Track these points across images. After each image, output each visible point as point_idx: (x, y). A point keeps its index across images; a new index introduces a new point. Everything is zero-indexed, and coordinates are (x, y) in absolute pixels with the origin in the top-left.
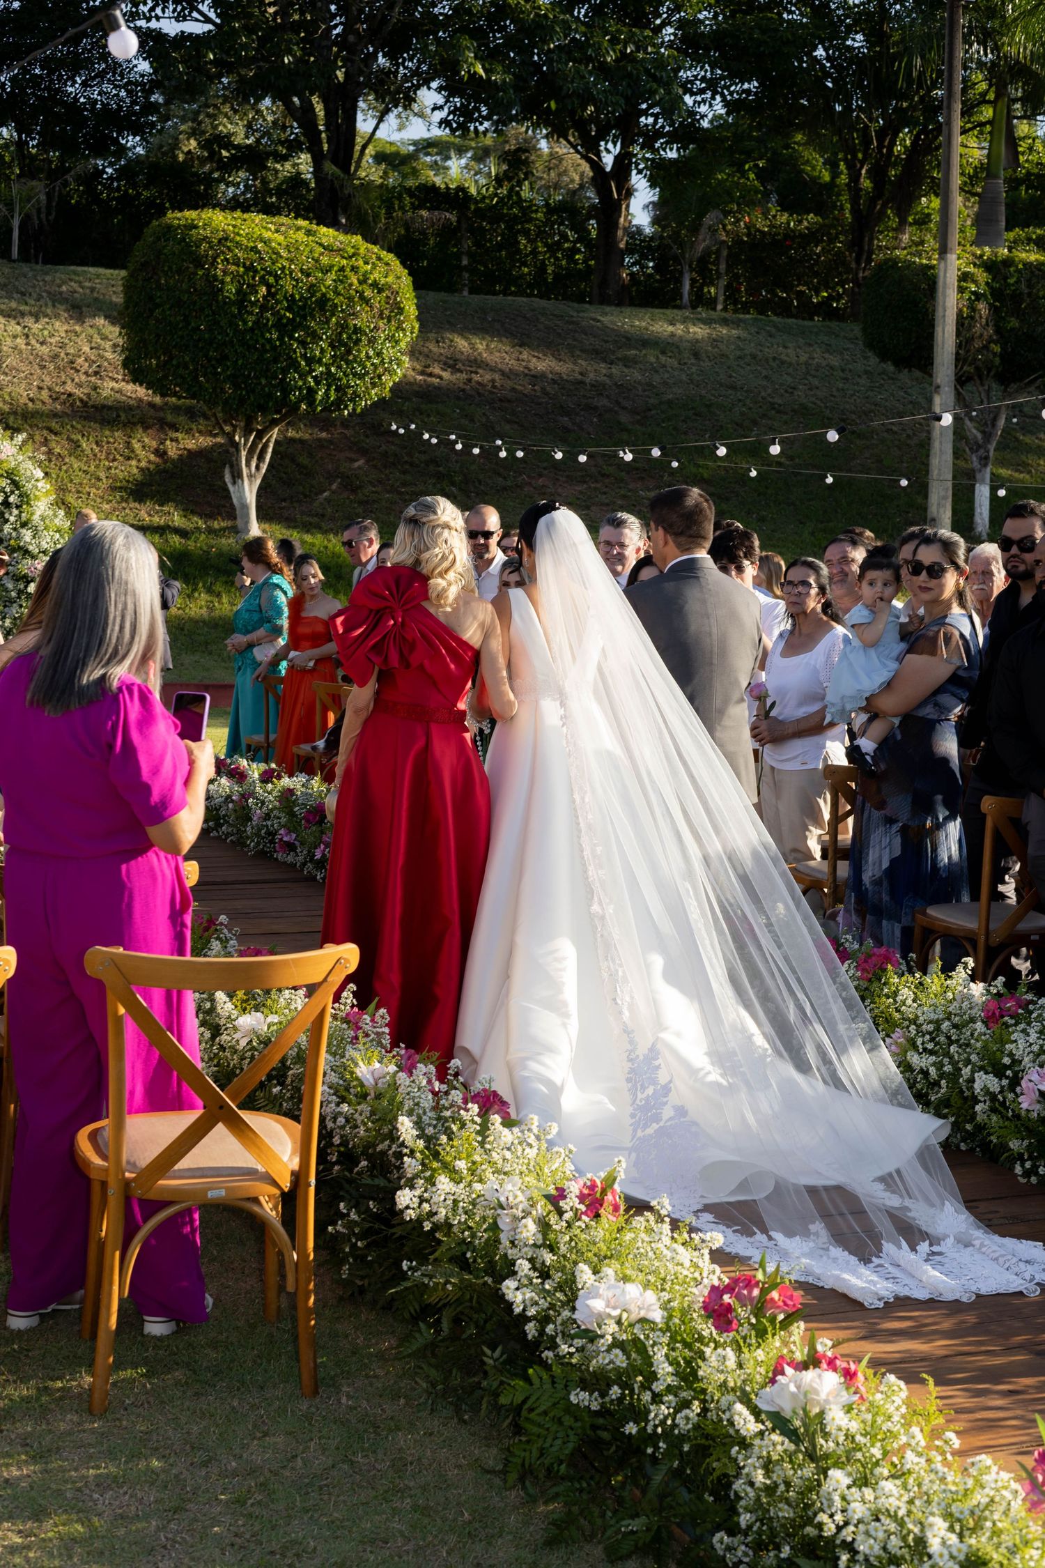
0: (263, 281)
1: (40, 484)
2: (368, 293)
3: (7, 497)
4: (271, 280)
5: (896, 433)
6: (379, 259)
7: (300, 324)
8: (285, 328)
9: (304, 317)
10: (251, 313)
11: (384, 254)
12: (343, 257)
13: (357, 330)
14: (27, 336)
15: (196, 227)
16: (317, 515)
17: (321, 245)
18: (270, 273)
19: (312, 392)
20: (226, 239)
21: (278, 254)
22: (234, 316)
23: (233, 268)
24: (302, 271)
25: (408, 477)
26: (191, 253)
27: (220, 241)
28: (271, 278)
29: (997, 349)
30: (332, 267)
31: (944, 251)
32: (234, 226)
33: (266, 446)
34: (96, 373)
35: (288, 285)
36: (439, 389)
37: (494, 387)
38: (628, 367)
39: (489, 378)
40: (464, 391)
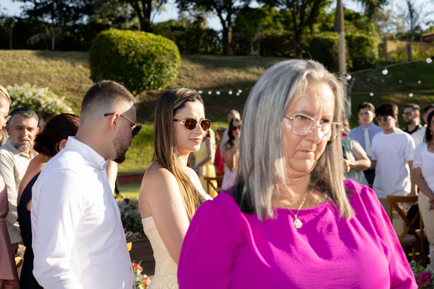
0: (133, 50)
2: (165, 52)
6: (168, 42)
7: (145, 63)
8: (141, 64)
9: (146, 60)
10: (130, 60)
12: (157, 42)
13: (163, 63)
15: (112, 35)
18: (135, 48)
19: (150, 83)
21: (137, 41)
22: (125, 61)
24: (145, 46)
26: (110, 42)
27: (119, 38)
29: (351, 62)
30: (154, 45)
31: (340, 31)
35: (141, 51)
36: (184, 82)
37: (200, 81)
38: (239, 74)
39: (198, 78)
40: (191, 82)
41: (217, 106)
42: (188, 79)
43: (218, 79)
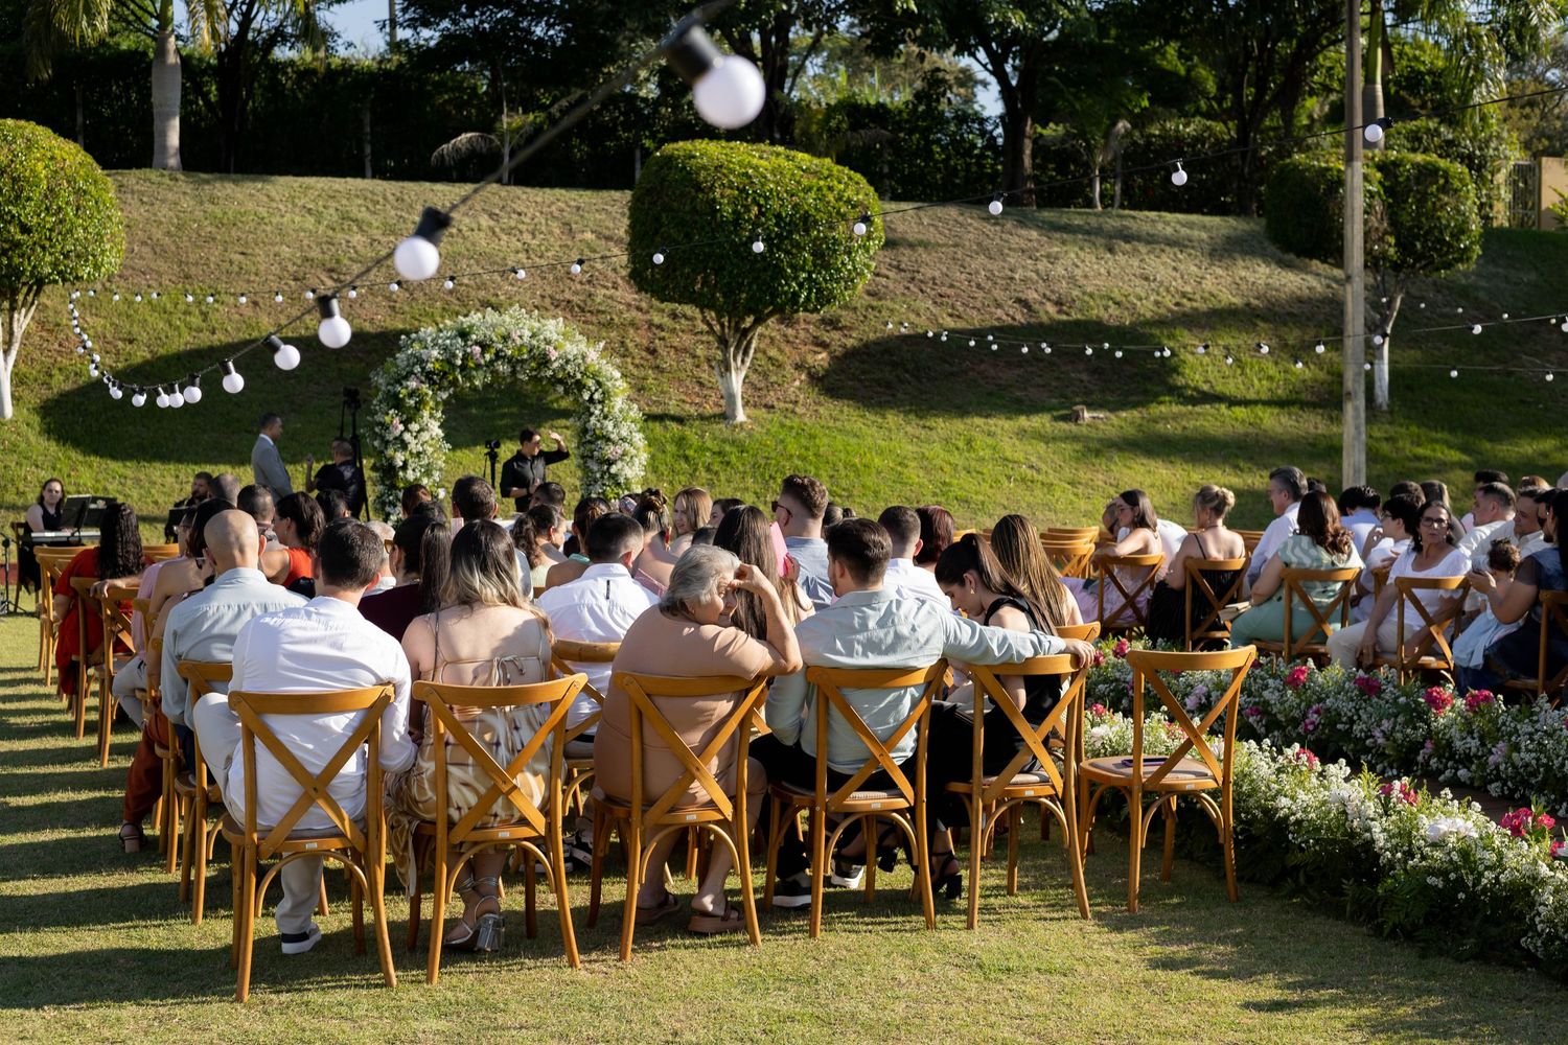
0: (755, 202)
1: (618, 384)
2: (843, 209)
3: (592, 394)
4: (762, 202)
6: (850, 178)
7: (786, 238)
9: (790, 233)
10: (745, 230)
11: (853, 174)
12: (819, 178)
13: (836, 241)
14: (527, 251)
15: (694, 157)
16: (791, 402)
17: (801, 168)
18: (760, 196)
19: (796, 295)
20: (721, 166)
21: (765, 177)
22: (731, 233)
23: (728, 192)
24: (786, 191)
25: (866, 366)
26: (692, 180)
27: (716, 168)
28: (761, 199)
29: (1392, 240)
30: (811, 189)
31: (1349, 159)
32: (726, 155)
33: (750, 343)
34: (589, 282)
35: (775, 205)
36: (887, 287)
37: (935, 284)
38: (1052, 263)
39: (929, 275)
40: (908, 288)
41: (982, 361)
42: (898, 277)
43: (988, 278)
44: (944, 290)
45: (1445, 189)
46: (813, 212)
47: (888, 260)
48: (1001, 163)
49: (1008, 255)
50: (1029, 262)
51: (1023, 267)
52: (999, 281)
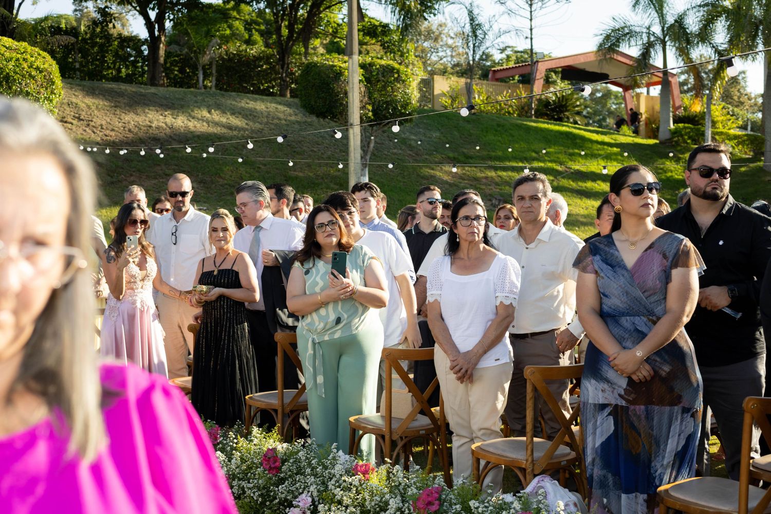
2: (33, 73)
5: (315, 152)
11: (41, 52)
12: (18, 53)
13: (28, 93)
29: (370, 108)
30: (11, 59)
31: (350, 54)
36: (71, 129)
37: (102, 128)
38: (175, 119)
39: (99, 123)
40: (85, 131)
41: (131, 175)
42: (79, 124)
43: (136, 126)
44: (108, 132)
45: (398, 80)
46: (12, 74)
47: (72, 114)
48: (147, 65)
49: (148, 113)
50: (161, 117)
51: (157, 120)
52: (142, 128)
